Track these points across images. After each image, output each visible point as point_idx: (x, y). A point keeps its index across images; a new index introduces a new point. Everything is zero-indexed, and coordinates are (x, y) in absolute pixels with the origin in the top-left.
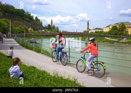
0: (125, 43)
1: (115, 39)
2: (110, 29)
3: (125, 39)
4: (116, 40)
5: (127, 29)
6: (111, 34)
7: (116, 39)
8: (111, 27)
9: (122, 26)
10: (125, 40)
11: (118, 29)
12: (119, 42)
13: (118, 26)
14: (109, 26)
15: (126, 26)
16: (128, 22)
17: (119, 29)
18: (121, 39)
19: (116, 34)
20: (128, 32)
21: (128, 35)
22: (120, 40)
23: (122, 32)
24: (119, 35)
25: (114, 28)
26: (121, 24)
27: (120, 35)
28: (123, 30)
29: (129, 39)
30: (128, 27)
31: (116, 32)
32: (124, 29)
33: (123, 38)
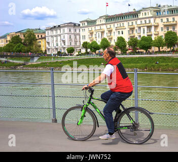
0: (36, 66)
1: (18, 60)
2: (8, 43)
3: (36, 59)
4: (22, 62)
5: (38, 41)
6: (9, 52)
7: (20, 59)
8: (9, 38)
9: (29, 36)
10: (35, 61)
11: (23, 41)
12: (27, 64)
13: (22, 37)
14: (4, 37)
15: (37, 36)
16: (39, 29)
17: (25, 41)
18: (30, 60)
19: (20, 51)
20: (40, 46)
21: (41, 51)
22: (28, 61)
23: (29, 47)
24: (25, 52)
25: (16, 39)
26: (28, 32)
27: (28, 52)
28: (31, 43)
29: (42, 59)
30: (40, 37)
31: (19, 47)
32: (34, 42)
33: (33, 57)
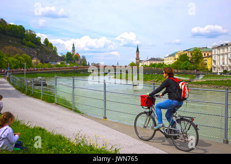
0: (201, 83)
1: (184, 77)
2: (176, 60)
3: (201, 77)
4: (188, 79)
5: (204, 59)
6: (177, 69)
7: (186, 76)
8: (177, 56)
9: (196, 54)
10: (201, 78)
11: (190, 59)
12: (192, 81)
13: (189, 55)
14: (173, 55)
15: (203, 55)
16: (206, 48)
17: (192, 59)
18: (195, 77)
19: (187, 69)
20: (206, 64)
21: (207, 69)
22: (193, 78)
23: (195, 65)
24: (191, 70)
25: (183, 58)
26: (195, 50)
27: (194, 69)
28: (197, 61)
29: (208, 76)
30: (206, 55)
31: (186, 64)
32: (200, 60)
33: (198, 75)
